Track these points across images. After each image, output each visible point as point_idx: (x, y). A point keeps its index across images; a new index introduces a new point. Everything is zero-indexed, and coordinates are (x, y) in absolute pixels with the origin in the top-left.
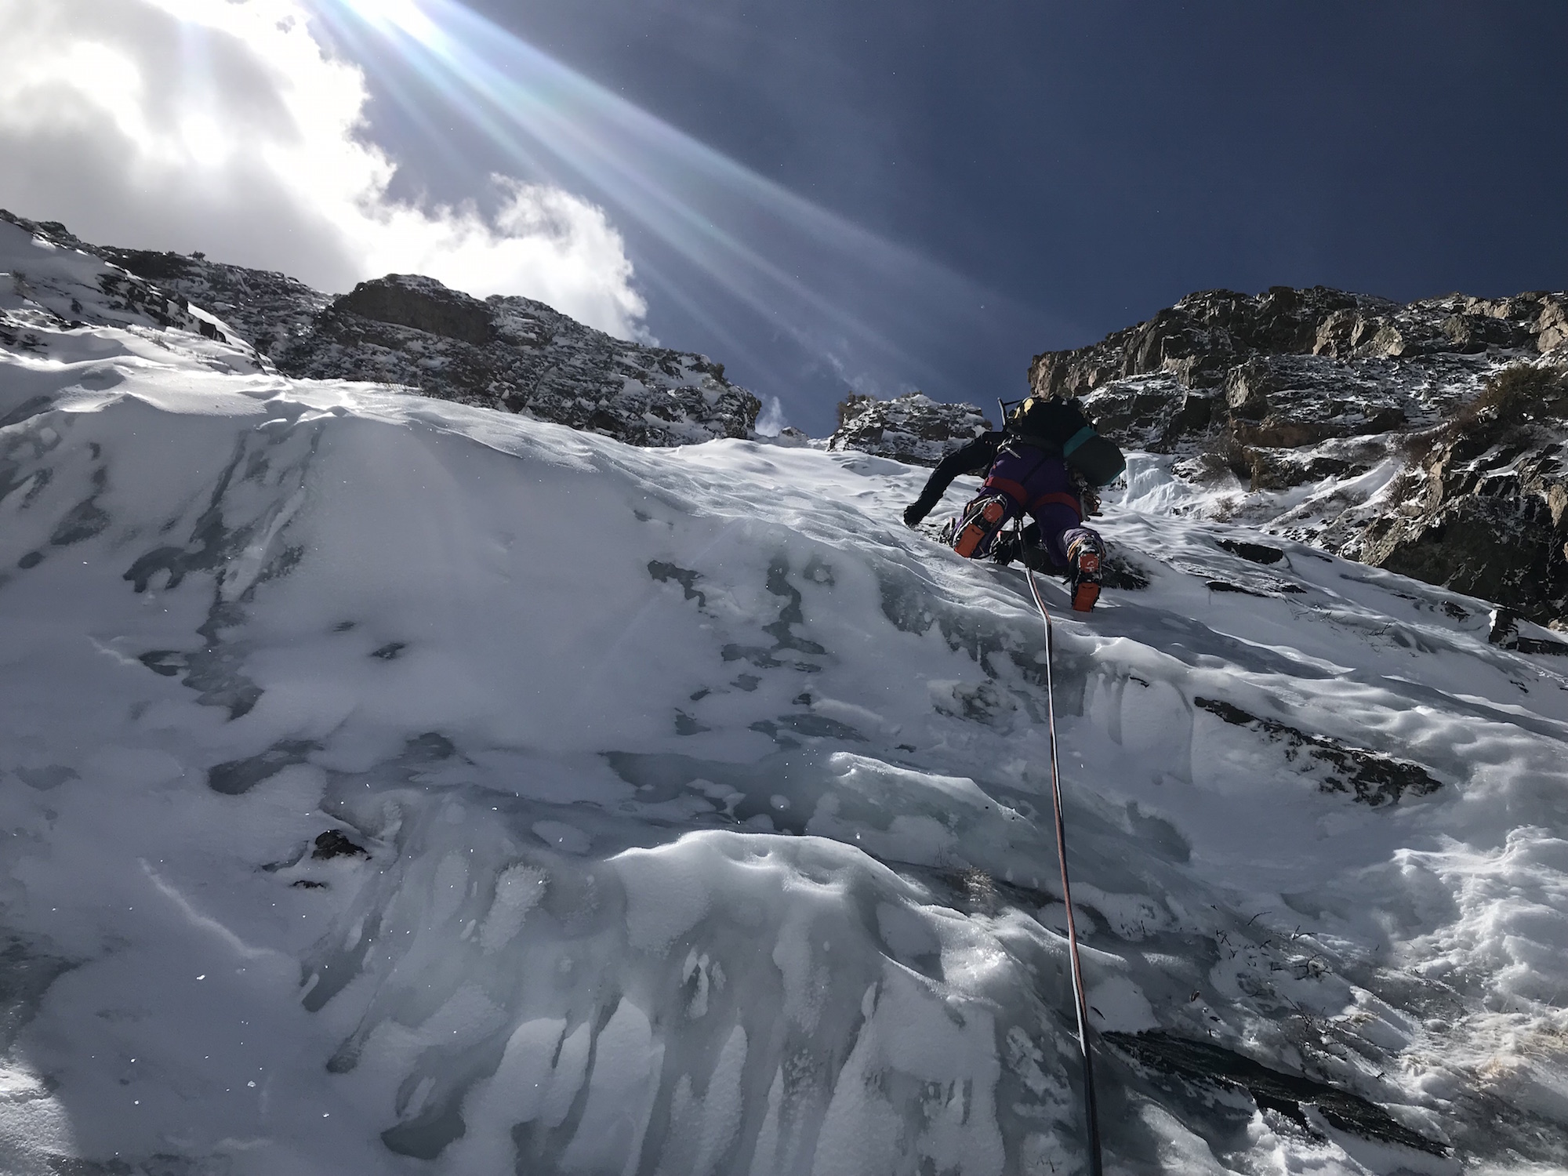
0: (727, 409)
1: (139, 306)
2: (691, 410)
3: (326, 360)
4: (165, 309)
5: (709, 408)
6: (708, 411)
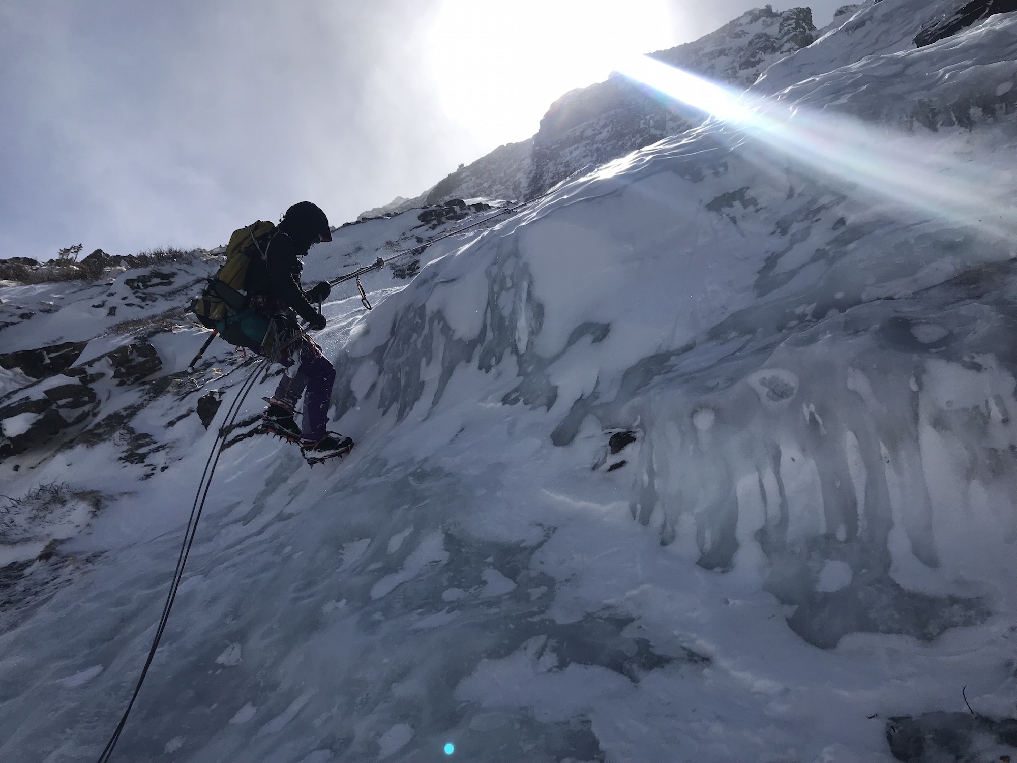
0: (788, 30)
1: (443, 219)
2: (765, 49)
3: (551, 175)
4: (455, 212)
5: (777, 38)
6: (777, 41)
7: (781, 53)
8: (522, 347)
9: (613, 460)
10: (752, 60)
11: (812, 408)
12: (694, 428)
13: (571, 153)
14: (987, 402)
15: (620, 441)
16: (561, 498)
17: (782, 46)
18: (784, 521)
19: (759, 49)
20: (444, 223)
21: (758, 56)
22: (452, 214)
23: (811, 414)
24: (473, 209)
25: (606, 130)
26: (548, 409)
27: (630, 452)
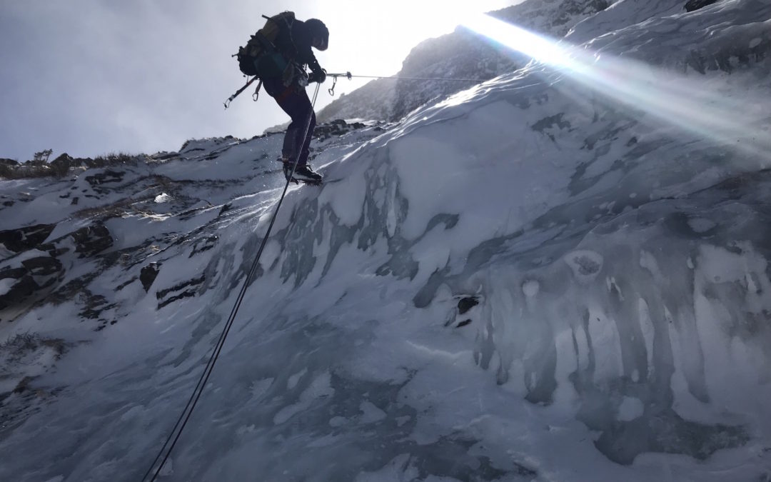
1: (330, 134)
2: (571, 11)
3: (410, 102)
4: (338, 129)
6: (580, 5)
7: (584, 14)
8: (391, 231)
9: (460, 319)
10: (562, 19)
11: (613, 280)
12: (523, 295)
13: (425, 86)
14: (745, 277)
15: (467, 304)
16: (421, 348)
17: (583, 9)
18: (591, 367)
19: (568, 11)
20: (330, 137)
21: (567, 17)
22: (335, 131)
23: (612, 284)
24: (352, 127)
25: (453, 68)
26: (412, 279)
27: (474, 313)
